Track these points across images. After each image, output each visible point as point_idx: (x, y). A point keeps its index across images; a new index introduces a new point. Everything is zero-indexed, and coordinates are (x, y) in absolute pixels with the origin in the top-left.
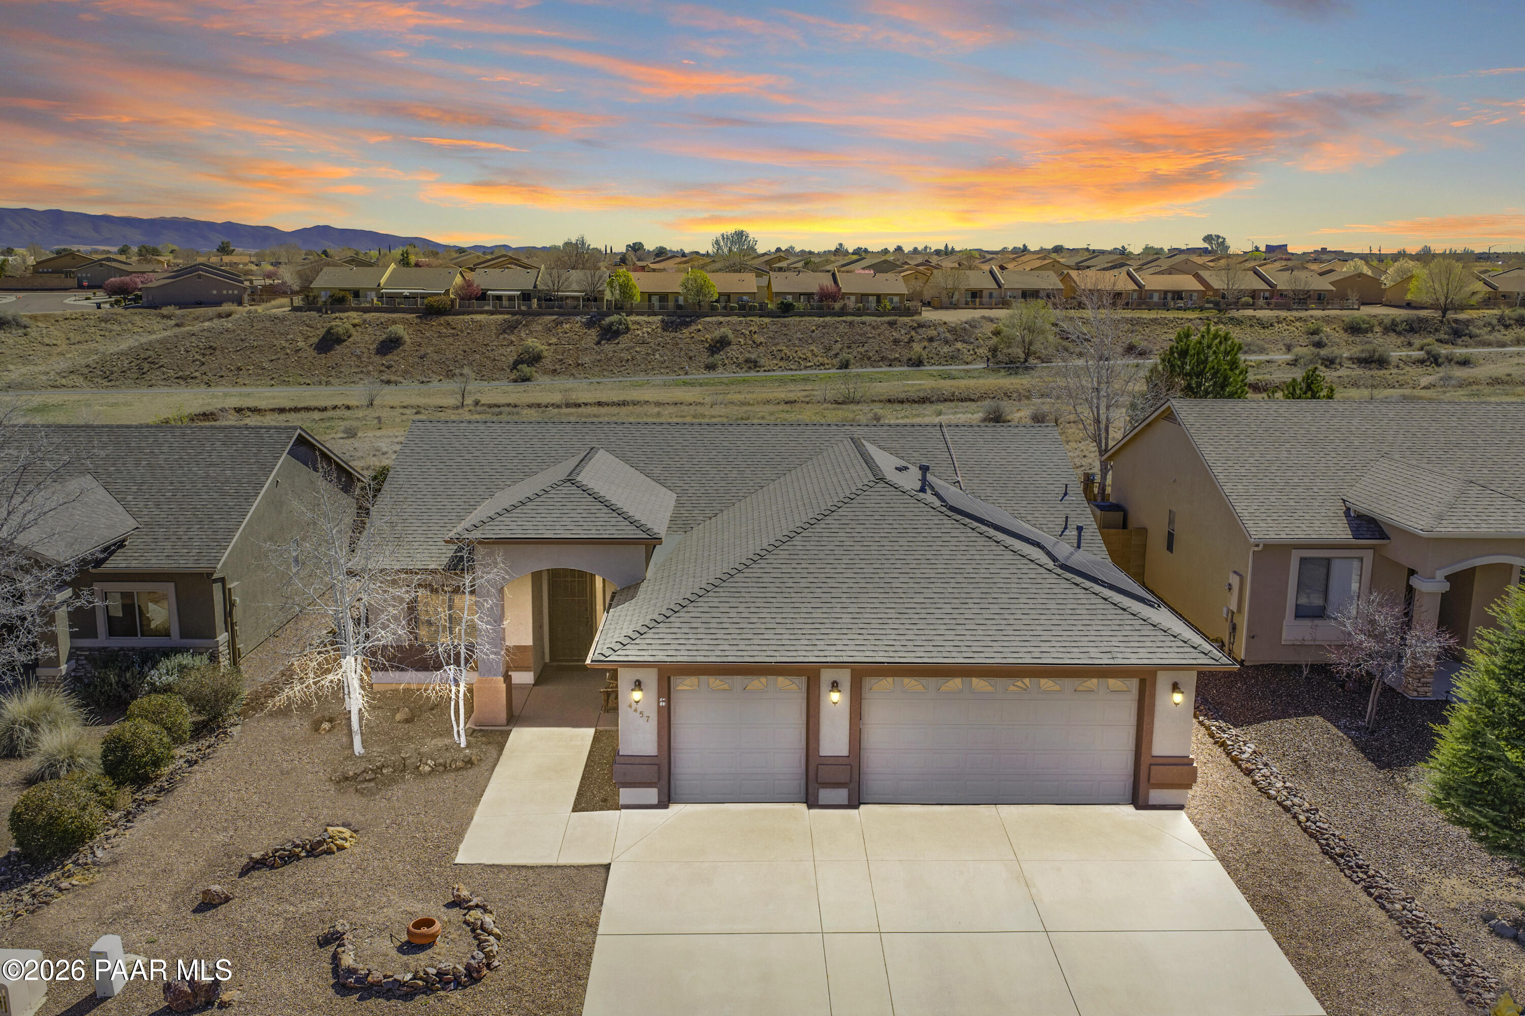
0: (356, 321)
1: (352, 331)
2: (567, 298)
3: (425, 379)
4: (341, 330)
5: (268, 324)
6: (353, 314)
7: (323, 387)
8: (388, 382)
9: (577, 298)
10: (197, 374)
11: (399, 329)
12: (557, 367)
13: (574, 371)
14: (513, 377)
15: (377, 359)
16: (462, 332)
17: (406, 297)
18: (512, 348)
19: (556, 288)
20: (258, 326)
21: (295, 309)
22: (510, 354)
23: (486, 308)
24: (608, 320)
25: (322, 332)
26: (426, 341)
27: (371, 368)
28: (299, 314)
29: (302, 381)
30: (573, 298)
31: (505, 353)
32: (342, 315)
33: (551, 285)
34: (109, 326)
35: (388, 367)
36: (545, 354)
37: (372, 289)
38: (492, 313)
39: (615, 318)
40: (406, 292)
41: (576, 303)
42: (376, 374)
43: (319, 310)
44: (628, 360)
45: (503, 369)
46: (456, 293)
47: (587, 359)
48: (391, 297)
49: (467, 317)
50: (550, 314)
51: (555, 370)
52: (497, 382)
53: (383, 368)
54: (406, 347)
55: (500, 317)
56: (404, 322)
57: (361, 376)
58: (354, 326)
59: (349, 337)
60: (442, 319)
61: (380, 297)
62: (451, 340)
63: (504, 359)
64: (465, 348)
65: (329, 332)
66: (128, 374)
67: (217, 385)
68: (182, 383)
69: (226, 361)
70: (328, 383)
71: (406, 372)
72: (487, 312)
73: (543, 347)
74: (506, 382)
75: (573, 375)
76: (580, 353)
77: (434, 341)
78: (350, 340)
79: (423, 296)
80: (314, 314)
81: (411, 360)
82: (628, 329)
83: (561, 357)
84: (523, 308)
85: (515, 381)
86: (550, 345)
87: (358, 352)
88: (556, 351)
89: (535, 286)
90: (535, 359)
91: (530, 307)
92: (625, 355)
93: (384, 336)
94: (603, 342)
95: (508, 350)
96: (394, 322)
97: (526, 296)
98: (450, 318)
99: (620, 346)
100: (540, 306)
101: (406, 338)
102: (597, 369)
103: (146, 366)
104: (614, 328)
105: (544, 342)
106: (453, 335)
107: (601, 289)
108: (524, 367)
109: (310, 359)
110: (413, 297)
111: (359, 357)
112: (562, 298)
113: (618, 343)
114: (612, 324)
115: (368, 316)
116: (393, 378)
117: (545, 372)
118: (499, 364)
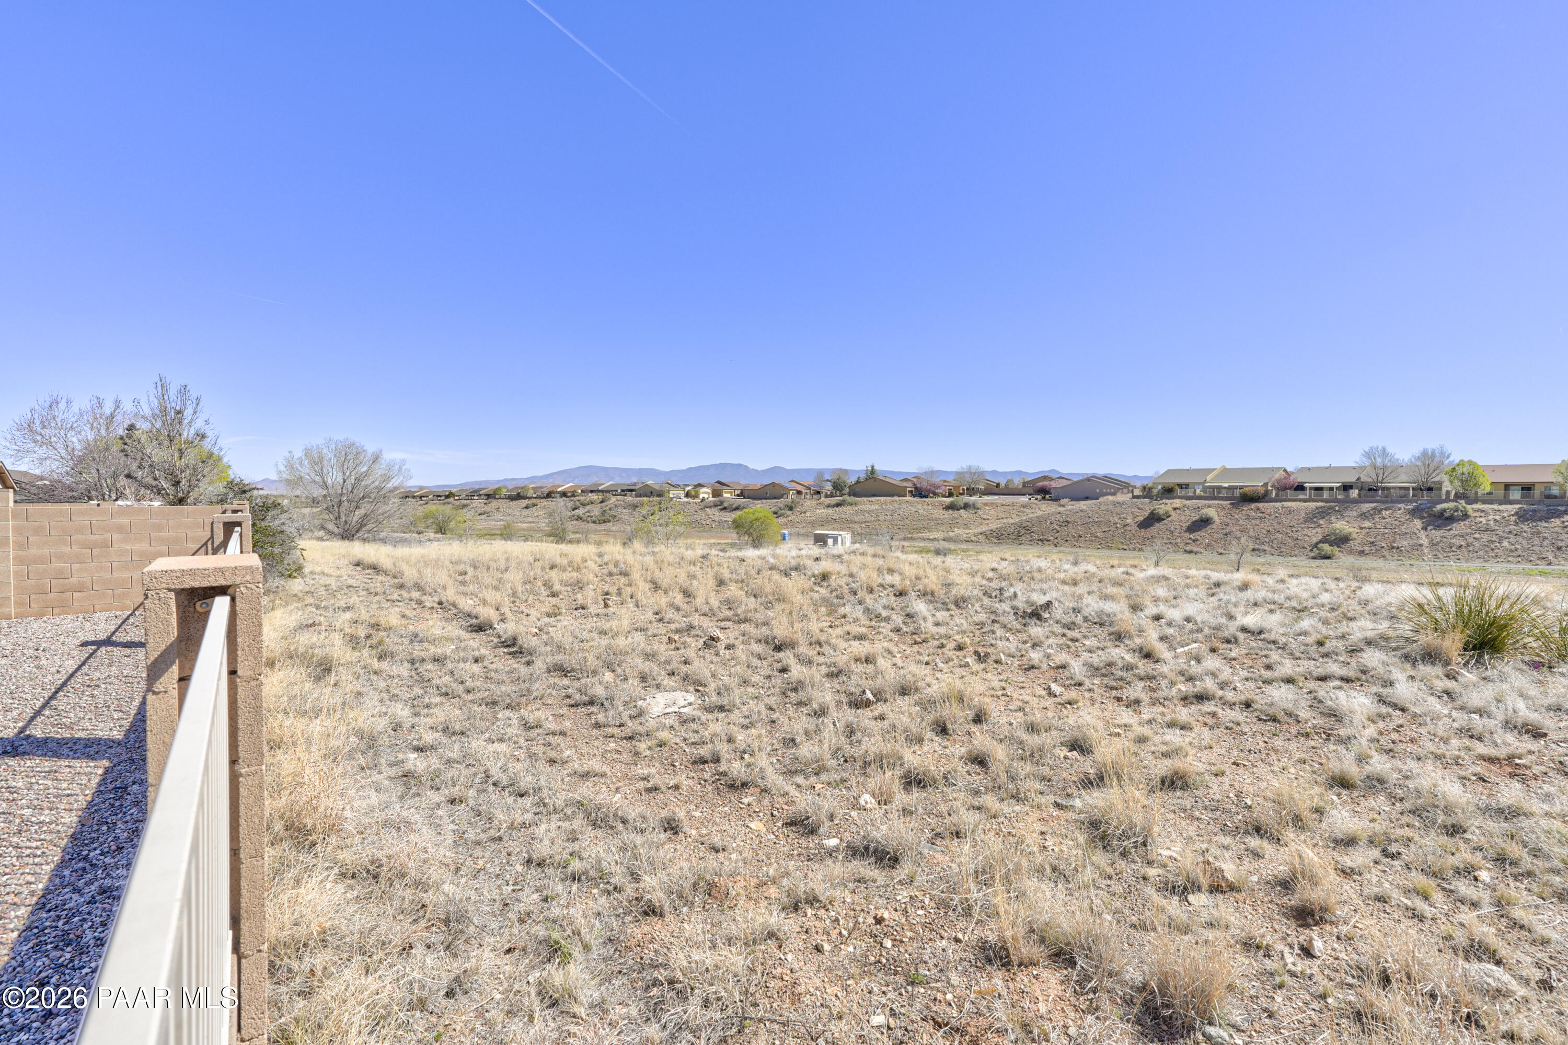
0: (1178, 506)
1: (1172, 513)
2: (1394, 488)
3: (1222, 551)
4: (1161, 512)
5: (1111, 507)
6: (1177, 501)
7: (1135, 552)
8: (1191, 552)
9: (1407, 489)
10: (1051, 538)
11: (1212, 513)
12: (1366, 548)
13: (1386, 553)
14: (1313, 555)
15: (1187, 535)
16: (1270, 515)
17: (1225, 488)
18: (1319, 530)
19: (1380, 479)
20: (1103, 508)
21: (1134, 497)
22: (1315, 535)
23: (1301, 497)
24: (1439, 507)
25: (1147, 514)
26: (1234, 522)
27: (1179, 540)
28: (1135, 500)
29: (1121, 546)
30: (1400, 488)
31: (1310, 534)
32: (1167, 501)
33: (1374, 477)
34: (1025, 510)
35: (1194, 541)
36: (1354, 536)
37: (1199, 484)
38: (1305, 501)
39: (1451, 505)
40: (1226, 485)
41: (1403, 492)
42: (1181, 545)
43: (1151, 498)
44: (1461, 546)
45: (1304, 548)
46: (1273, 486)
47: (1405, 543)
48: (1213, 488)
49: (1278, 504)
50: (1373, 502)
51: (1363, 551)
52: (1294, 558)
53: (1190, 541)
54: (1214, 526)
55: (1312, 505)
56: (1217, 507)
57: (1169, 546)
58: (1175, 509)
59: (1169, 516)
60: (1253, 506)
61: (1205, 489)
62: (1257, 522)
63: (1307, 538)
64: (1270, 529)
65: (1152, 513)
66: (1011, 536)
67: (1062, 545)
68: (1040, 543)
69: (1074, 531)
70: (1141, 550)
71: (1208, 545)
72: (1300, 500)
73: (1351, 530)
74: (1304, 558)
75: (1384, 556)
76: (1398, 537)
77: (1241, 522)
78: (1169, 519)
79: (1241, 488)
80: (1147, 500)
81: (1215, 536)
82: (1466, 516)
83: (1373, 540)
84: (1339, 497)
85: (1314, 558)
86: (1361, 528)
87: (1172, 529)
88: (1368, 534)
89: (1359, 479)
90: (1341, 540)
91: (1348, 496)
92: (1458, 542)
93: (1197, 517)
94: (1429, 528)
95: (1314, 531)
96: (1209, 506)
97: (1346, 487)
98: (1260, 505)
99: (1452, 532)
100: (1359, 495)
101: (1216, 519)
102: (1416, 553)
103: (1023, 531)
104: (1447, 515)
105: (1356, 525)
106: (1261, 518)
107: (1436, 479)
108: (1326, 547)
109: (1133, 531)
110: (1230, 488)
111: (1172, 532)
112: (1388, 489)
113: (1451, 529)
114: (1445, 510)
115: (1188, 502)
116: (1195, 549)
117: (1351, 552)
118: (1301, 543)
